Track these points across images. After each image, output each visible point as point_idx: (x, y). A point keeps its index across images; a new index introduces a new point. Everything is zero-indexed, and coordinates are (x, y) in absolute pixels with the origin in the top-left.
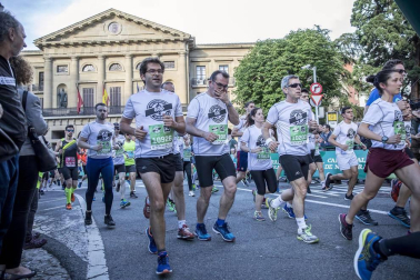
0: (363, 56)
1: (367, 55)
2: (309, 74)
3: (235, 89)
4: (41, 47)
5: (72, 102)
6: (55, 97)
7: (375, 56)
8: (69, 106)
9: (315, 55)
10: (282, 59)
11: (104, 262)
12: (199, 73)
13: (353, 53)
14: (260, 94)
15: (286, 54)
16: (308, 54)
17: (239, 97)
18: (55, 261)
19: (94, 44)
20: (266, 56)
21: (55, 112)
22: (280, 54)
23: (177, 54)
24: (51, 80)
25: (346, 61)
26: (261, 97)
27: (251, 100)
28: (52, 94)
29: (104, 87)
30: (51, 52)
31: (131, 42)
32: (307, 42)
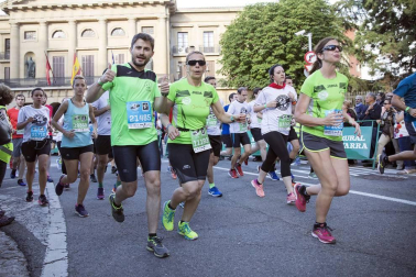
0: (367, 22)
1: (372, 20)
2: (304, 41)
3: (221, 58)
4: (7, 11)
5: (41, 72)
6: (22, 66)
7: (381, 21)
8: (37, 76)
9: (311, 20)
10: (274, 24)
11: (64, 246)
12: (180, 40)
13: (356, 18)
14: (249, 65)
15: (278, 19)
16: (304, 18)
17: (225, 67)
18: (12, 244)
19: (64, 7)
20: (256, 21)
21: (22, 83)
22: (272, 18)
23: (156, 18)
24: (18, 48)
25: (348, 27)
26: (250, 68)
27: (238, 70)
28: (19, 63)
29: (75, 56)
30: (18, 17)
31: (105, 6)
32: (303, 5)
